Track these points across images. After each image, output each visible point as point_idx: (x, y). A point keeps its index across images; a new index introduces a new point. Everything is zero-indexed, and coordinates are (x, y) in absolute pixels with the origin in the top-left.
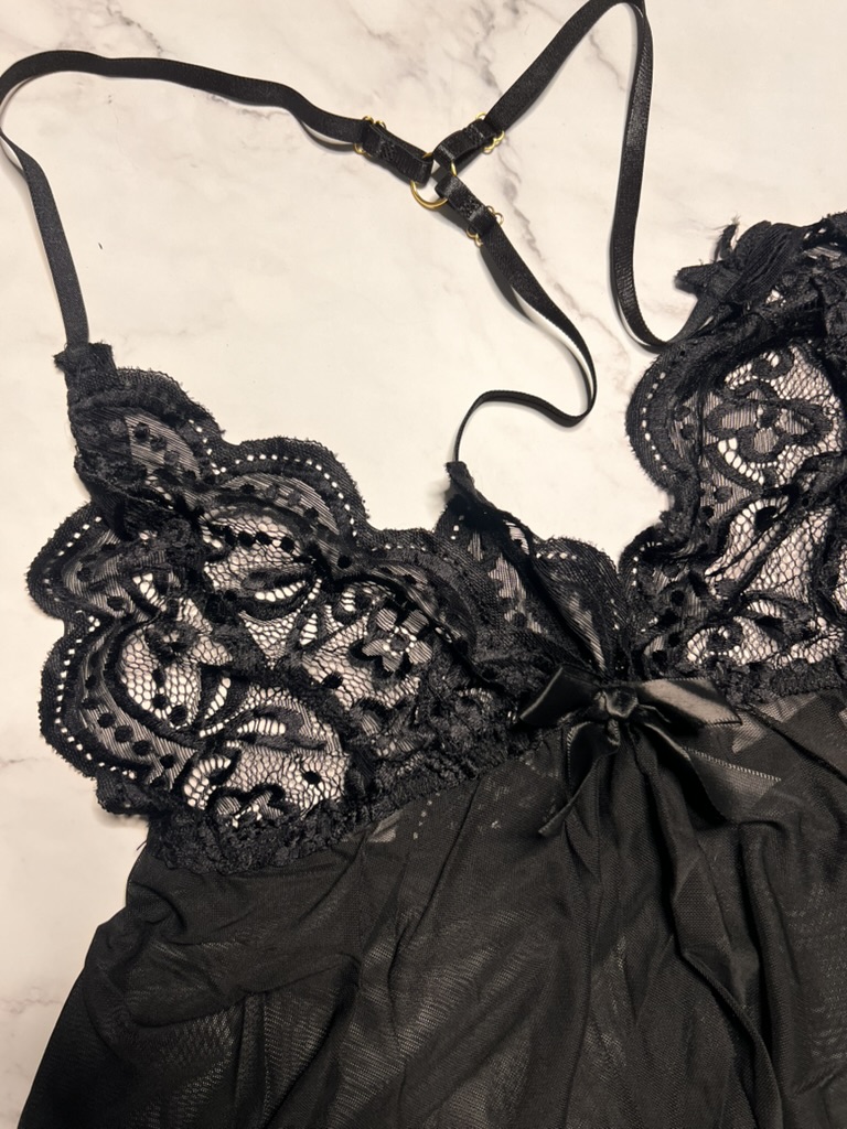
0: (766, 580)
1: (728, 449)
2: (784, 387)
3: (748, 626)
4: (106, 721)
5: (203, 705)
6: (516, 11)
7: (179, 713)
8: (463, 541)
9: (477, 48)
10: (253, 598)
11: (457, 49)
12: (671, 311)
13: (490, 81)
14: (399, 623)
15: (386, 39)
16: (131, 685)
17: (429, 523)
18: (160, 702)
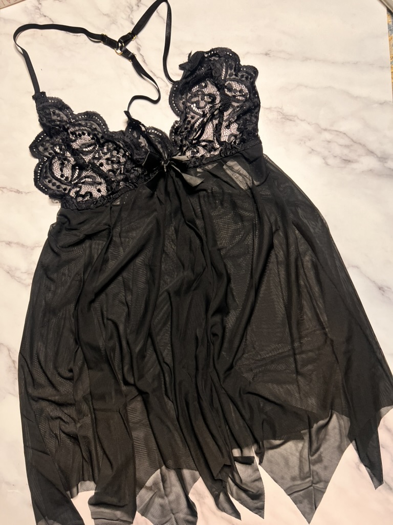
0: (204, 137)
1: (194, 107)
2: (206, 91)
3: (201, 148)
4: (49, 182)
5: (72, 176)
6: (138, 6)
7: (67, 178)
8: (132, 133)
9: (129, 16)
10: (83, 150)
11: (124, 16)
12: (178, 75)
13: (133, 23)
14: (118, 154)
15: (107, 15)
16: (55, 172)
17: (124, 129)
18: (62, 176)
